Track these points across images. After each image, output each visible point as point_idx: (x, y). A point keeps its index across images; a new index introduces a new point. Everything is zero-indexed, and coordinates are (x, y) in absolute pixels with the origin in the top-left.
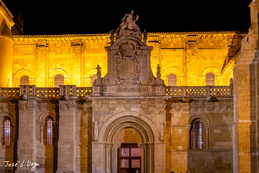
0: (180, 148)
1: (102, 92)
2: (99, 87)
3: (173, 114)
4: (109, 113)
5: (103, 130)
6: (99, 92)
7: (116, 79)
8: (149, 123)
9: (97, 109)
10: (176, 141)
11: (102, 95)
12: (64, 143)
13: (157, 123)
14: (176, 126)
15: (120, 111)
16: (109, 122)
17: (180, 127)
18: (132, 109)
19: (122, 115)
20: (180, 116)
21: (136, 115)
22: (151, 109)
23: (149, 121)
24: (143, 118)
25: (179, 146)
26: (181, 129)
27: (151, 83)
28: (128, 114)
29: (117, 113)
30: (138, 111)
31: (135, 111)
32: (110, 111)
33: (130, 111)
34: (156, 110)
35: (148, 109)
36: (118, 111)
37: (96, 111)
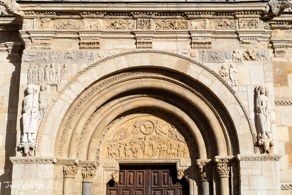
4: (80, 57)
5: (56, 114)
8: (217, 89)
9: (37, 44)
13: (244, 89)
15: (118, 52)
18: (157, 45)
23: (217, 81)
24: (194, 72)
28: (144, 60)
30: (178, 51)
31: (170, 52)
32: (83, 51)
33: (150, 50)
34: (239, 47)
35: (212, 45)
36: (111, 50)
37: (35, 50)
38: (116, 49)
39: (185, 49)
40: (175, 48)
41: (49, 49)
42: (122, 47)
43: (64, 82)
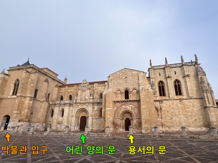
0: (97, 117)
3: (95, 107)
4: (77, 107)
7: (80, 98)
8: (88, 110)
11: (76, 102)
12: (65, 116)
16: (77, 110)
18: (83, 106)
19: (81, 108)
20: (97, 108)
21: (84, 108)
22: (88, 106)
24: (86, 108)
26: (97, 111)
27: (89, 98)
28: (82, 107)
29: (79, 107)
34: (90, 106)
37: (74, 107)
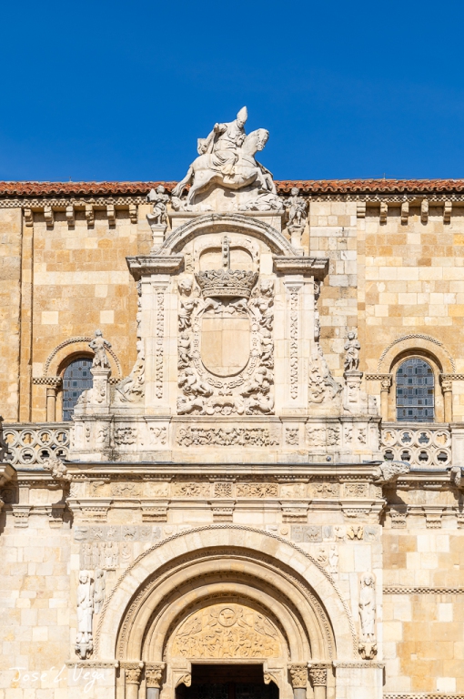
1: (112, 444)
2: (100, 425)
3: (415, 538)
4: (142, 533)
5: (115, 608)
6: (100, 445)
7: (173, 391)
8: (313, 577)
9: (89, 516)
10: (429, 658)
11: (114, 456)
13: (346, 577)
14: (426, 591)
15: (190, 528)
16: (141, 574)
17: (444, 596)
18: (240, 518)
19: (197, 542)
20: (446, 548)
21: (255, 542)
23: (313, 567)
25: (443, 676)
26: (447, 602)
28: (218, 538)
29: (178, 536)
30: (265, 526)
31: (254, 527)
32: (147, 524)
33: (230, 524)
34: (342, 522)
35: (309, 519)
36: (181, 524)
37: (87, 524)
38: (187, 523)
39: (274, 523)
40: (261, 522)
41: (104, 522)
42: (194, 519)
43: (125, 566)
